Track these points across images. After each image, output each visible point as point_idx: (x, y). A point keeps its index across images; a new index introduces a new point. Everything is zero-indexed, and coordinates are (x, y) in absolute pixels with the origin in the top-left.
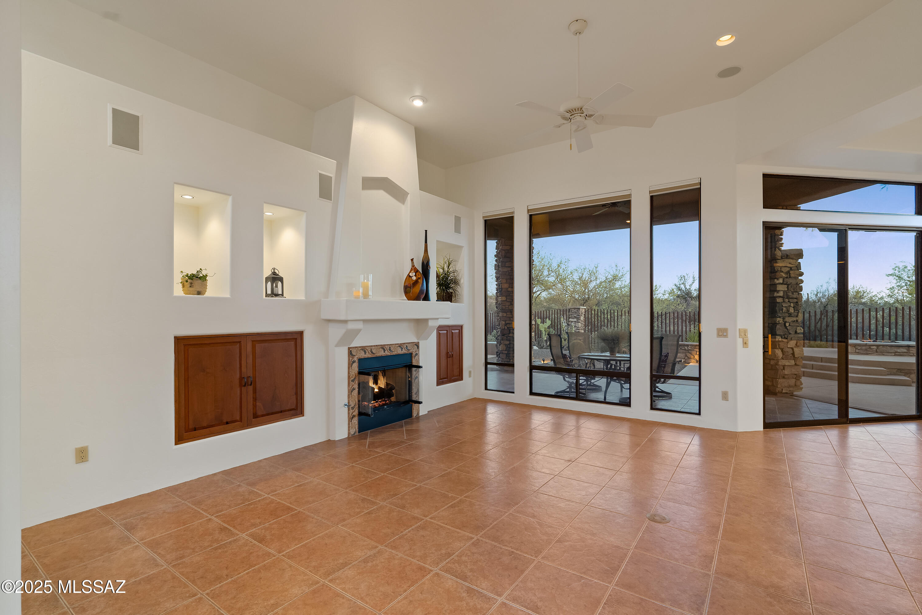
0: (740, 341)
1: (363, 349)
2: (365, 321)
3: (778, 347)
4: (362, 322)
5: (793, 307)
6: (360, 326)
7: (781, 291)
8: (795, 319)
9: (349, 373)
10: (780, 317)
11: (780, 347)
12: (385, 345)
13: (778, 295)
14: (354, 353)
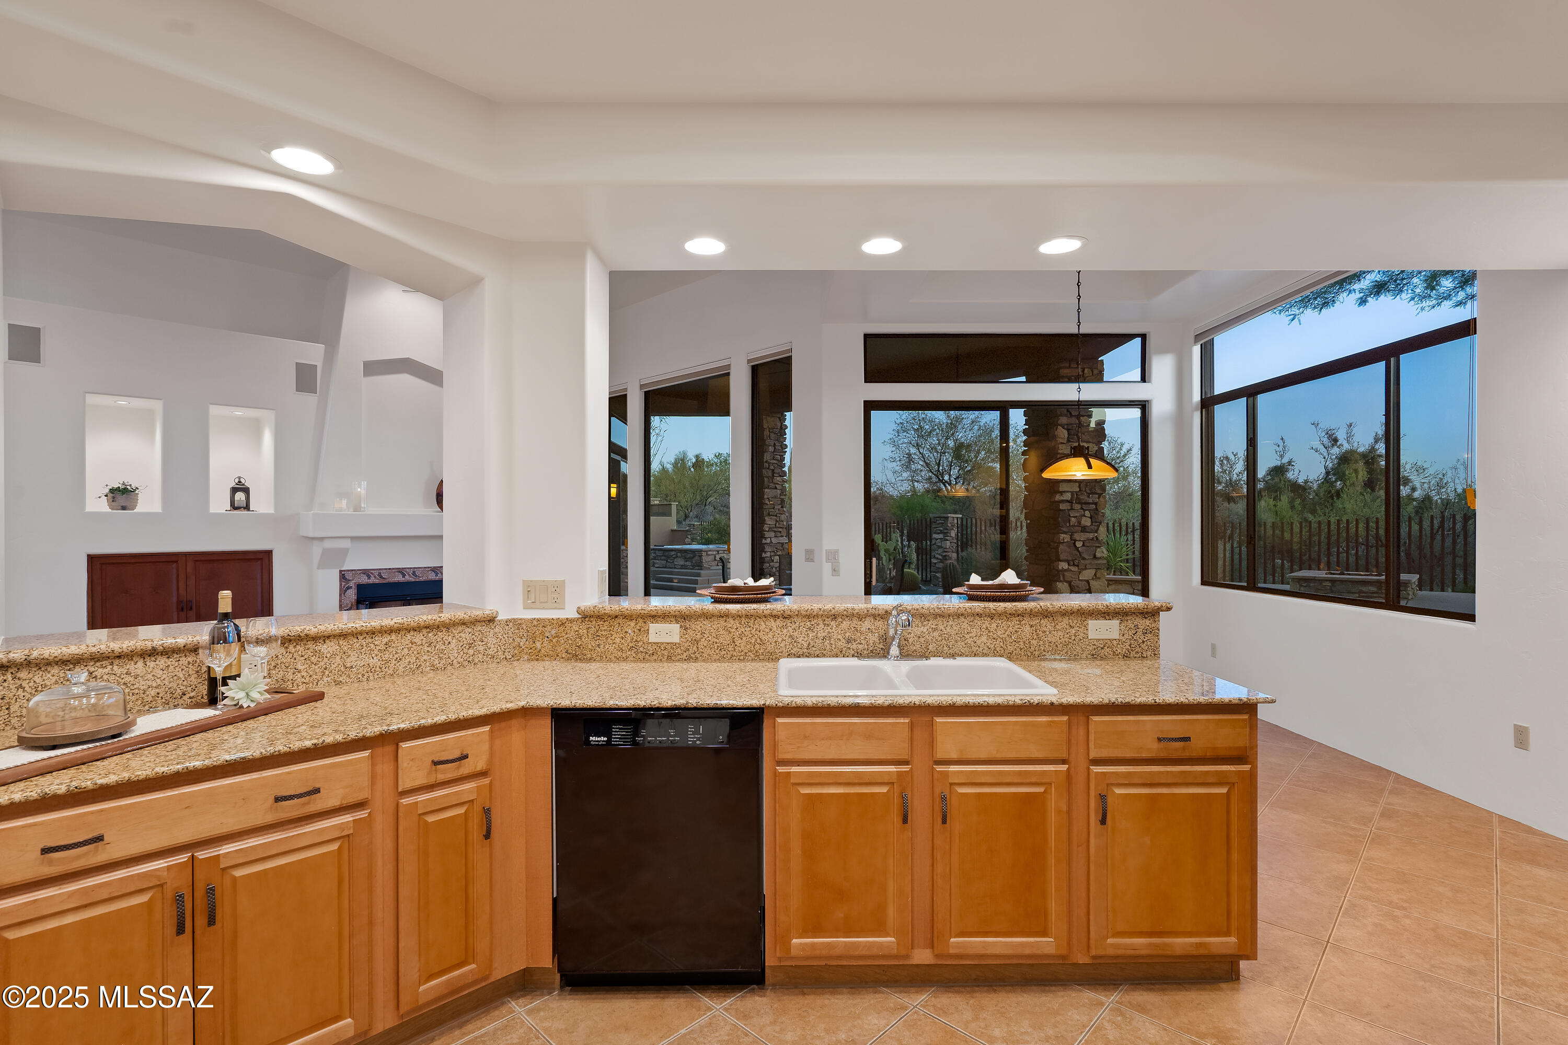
0: (827, 567)
1: (366, 572)
2: (353, 539)
3: (1061, 579)
4: (350, 539)
5: (1091, 518)
6: (346, 544)
7: (1068, 492)
8: (1091, 536)
9: (340, 601)
10: (1065, 533)
11: (1066, 579)
12: (405, 568)
13: (1062, 498)
14: (347, 577)
